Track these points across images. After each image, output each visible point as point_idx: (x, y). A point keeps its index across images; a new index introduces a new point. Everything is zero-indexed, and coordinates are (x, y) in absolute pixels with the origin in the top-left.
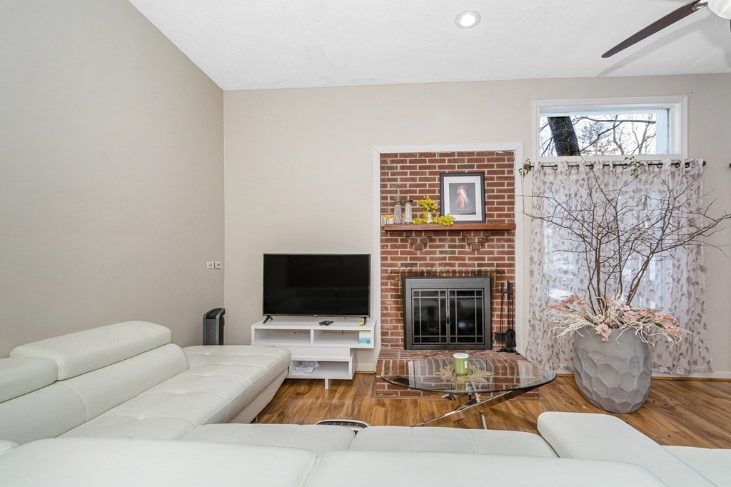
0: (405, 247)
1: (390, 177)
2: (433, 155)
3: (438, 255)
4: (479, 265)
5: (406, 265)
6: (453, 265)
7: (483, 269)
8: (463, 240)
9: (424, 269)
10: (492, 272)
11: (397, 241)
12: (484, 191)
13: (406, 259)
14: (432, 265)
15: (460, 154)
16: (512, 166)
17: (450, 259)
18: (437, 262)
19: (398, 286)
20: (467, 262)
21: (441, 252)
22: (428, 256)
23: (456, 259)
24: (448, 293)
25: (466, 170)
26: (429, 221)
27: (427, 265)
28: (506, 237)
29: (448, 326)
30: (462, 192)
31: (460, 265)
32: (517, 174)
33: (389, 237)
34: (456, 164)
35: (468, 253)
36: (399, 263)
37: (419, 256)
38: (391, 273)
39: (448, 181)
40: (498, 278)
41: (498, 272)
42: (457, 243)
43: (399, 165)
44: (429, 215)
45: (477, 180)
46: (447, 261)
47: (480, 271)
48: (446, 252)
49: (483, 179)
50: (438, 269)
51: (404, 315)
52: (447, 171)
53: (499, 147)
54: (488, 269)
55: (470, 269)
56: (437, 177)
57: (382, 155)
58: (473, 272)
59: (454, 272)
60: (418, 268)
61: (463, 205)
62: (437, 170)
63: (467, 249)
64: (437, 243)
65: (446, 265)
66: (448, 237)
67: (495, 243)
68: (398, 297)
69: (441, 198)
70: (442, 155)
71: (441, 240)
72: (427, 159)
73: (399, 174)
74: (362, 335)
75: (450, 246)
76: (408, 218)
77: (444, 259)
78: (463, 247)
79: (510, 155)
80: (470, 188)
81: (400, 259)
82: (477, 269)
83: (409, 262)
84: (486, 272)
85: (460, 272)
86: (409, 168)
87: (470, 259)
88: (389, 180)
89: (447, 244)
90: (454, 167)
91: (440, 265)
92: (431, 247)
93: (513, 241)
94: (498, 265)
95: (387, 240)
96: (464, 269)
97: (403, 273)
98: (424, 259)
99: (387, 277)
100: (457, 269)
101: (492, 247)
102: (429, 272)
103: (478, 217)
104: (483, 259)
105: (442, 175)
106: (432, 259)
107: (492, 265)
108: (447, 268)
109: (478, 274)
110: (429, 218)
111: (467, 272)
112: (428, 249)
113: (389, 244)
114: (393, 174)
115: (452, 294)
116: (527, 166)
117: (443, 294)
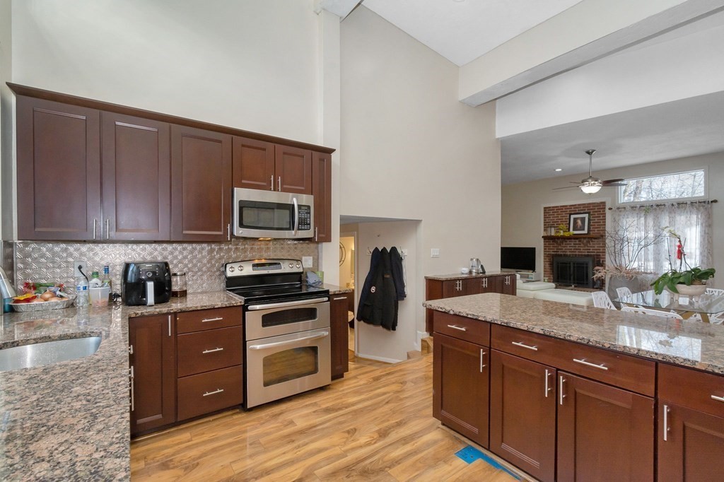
1: (548, 216)
2: (566, 206)
3: (568, 248)
4: (588, 252)
5: (554, 252)
6: (575, 252)
8: (580, 241)
10: (594, 255)
11: (550, 242)
12: (589, 220)
13: (554, 249)
14: (566, 252)
15: (579, 205)
16: (605, 208)
18: (568, 251)
19: (550, 260)
20: (582, 251)
21: (570, 247)
22: (564, 248)
23: (577, 249)
24: (572, 264)
25: (582, 212)
26: (562, 234)
27: (563, 252)
28: (601, 240)
29: (572, 278)
30: (579, 221)
31: (579, 252)
32: (607, 210)
34: (577, 209)
35: (582, 247)
36: (552, 251)
37: (560, 248)
38: (548, 255)
39: (573, 217)
40: (597, 258)
41: (597, 255)
42: (577, 243)
43: (552, 211)
44: (562, 232)
45: (586, 216)
46: (573, 250)
48: (572, 246)
49: (590, 215)
50: (568, 253)
51: (553, 272)
52: (573, 212)
53: (598, 201)
55: (584, 254)
56: (568, 215)
57: (545, 208)
59: (576, 255)
60: (560, 253)
61: (579, 227)
62: (568, 212)
63: (582, 245)
64: (568, 243)
66: (573, 240)
67: (596, 243)
68: (551, 264)
69: (569, 224)
70: (571, 206)
71: (570, 242)
72: (564, 208)
73: (552, 215)
74: (530, 276)
75: (574, 244)
76: (553, 232)
77: (571, 249)
78: (580, 244)
79: (604, 203)
81: (552, 249)
84: (591, 255)
85: (579, 255)
86: (556, 212)
87: (583, 249)
88: (547, 218)
89: (572, 243)
90: (576, 211)
91: (570, 252)
93: (605, 242)
94: (597, 252)
95: (547, 242)
96: (581, 253)
97: (553, 255)
98: (562, 249)
99: (546, 256)
100: (577, 253)
101: (594, 244)
102: (564, 255)
103: (586, 232)
104: (590, 249)
105: (570, 214)
107: (595, 252)
108: (573, 253)
109: (588, 255)
110: (562, 233)
111: (582, 255)
112: (564, 245)
115: (574, 264)
116: (610, 209)
117: (570, 263)
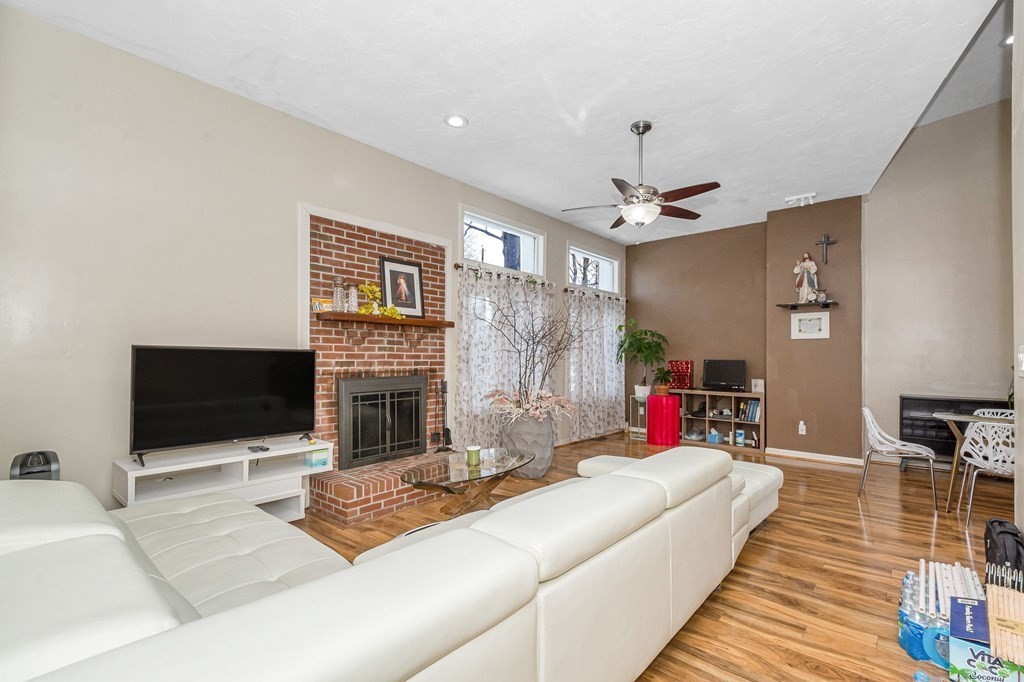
0: (341, 341)
1: (322, 248)
2: (372, 232)
3: (377, 352)
4: (416, 364)
5: (341, 364)
6: (391, 364)
7: (419, 367)
8: (401, 336)
9: (362, 368)
10: (426, 370)
11: (330, 333)
12: (421, 283)
13: (341, 356)
14: (371, 364)
15: (400, 239)
16: (444, 262)
17: (389, 356)
18: (376, 361)
19: (330, 390)
20: (404, 360)
21: (380, 349)
22: (366, 353)
23: (395, 356)
24: (388, 397)
25: (405, 259)
26: (372, 311)
27: (365, 364)
28: (438, 334)
29: (388, 434)
30: (402, 282)
31: (399, 364)
33: (321, 328)
34: (396, 249)
35: (406, 351)
36: (334, 361)
37: (356, 352)
38: (323, 374)
39: (389, 267)
40: (433, 377)
41: (431, 370)
42: (396, 339)
43: (334, 236)
44: (375, 305)
45: (414, 271)
46: (386, 360)
47: (416, 370)
48: (384, 349)
49: (421, 272)
50: (377, 368)
51: (337, 428)
52: (387, 255)
53: (433, 240)
54: (424, 367)
55: (408, 368)
56: (377, 260)
57: (313, 218)
58: (410, 371)
59: (393, 371)
60: (355, 368)
61: (404, 298)
62: (376, 251)
63: (405, 346)
64: (376, 338)
65: (385, 363)
66: (387, 332)
67: (429, 340)
68: (331, 404)
69: (382, 285)
70: (382, 235)
71: (380, 335)
72: (367, 236)
73: (334, 247)
74: (315, 457)
75: (389, 342)
76: (354, 306)
77: (383, 356)
78: (401, 343)
79: (442, 250)
80: (409, 278)
81: (333, 356)
82: (414, 367)
83: (344, 360)
84: (421, 370)
85: (399, 372)
86: (346, 242)
87: (408, 357)
88: (321, 252)
89: (386, 340)
90: (392, 252)
91: (379, 363)
92: (370, 342)
93: (444, 339)
94: (432, 364)
95: (319, 332)
96: (402, 368)
97: (338, 373)
98: (363, 356)
100: (395, 367)
101: (426, 344)
102: (367, 372)
103: (418, 312)
104: (418, 357)
105: (383, 259)
106: (370, 357)
107: (426, 363)
108: (386, 367)
109: (415, 373)
110: (375, 309)
111: (404, 372)
112: (366, 345)
113: (321, 337)
114: (327, 246)
115: (392, 396)
116: (457, 266)
117: (383, 397)
